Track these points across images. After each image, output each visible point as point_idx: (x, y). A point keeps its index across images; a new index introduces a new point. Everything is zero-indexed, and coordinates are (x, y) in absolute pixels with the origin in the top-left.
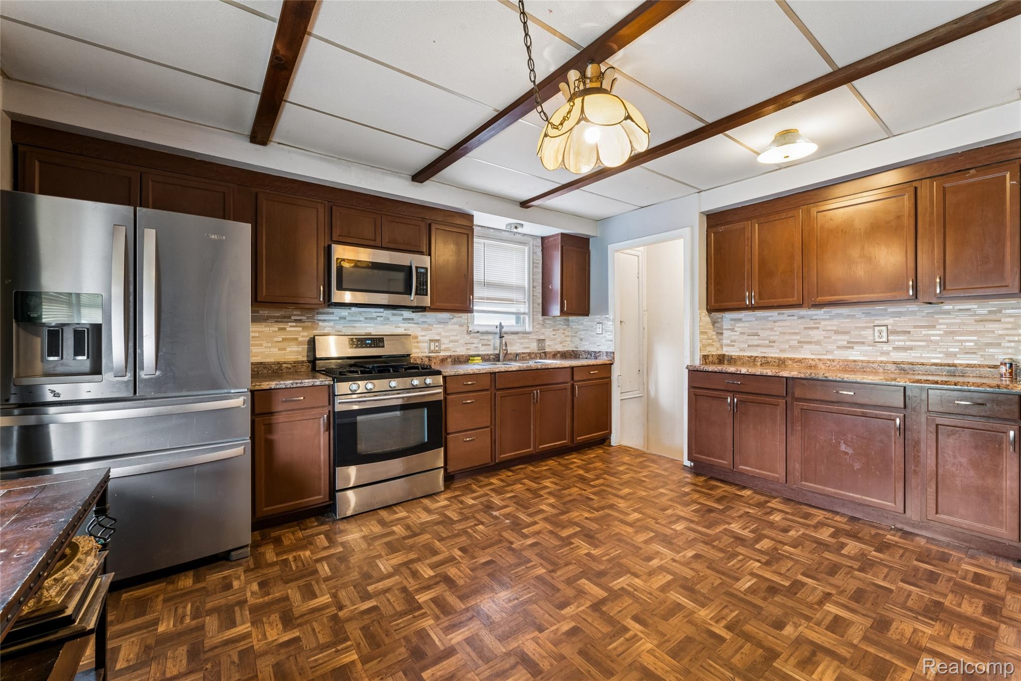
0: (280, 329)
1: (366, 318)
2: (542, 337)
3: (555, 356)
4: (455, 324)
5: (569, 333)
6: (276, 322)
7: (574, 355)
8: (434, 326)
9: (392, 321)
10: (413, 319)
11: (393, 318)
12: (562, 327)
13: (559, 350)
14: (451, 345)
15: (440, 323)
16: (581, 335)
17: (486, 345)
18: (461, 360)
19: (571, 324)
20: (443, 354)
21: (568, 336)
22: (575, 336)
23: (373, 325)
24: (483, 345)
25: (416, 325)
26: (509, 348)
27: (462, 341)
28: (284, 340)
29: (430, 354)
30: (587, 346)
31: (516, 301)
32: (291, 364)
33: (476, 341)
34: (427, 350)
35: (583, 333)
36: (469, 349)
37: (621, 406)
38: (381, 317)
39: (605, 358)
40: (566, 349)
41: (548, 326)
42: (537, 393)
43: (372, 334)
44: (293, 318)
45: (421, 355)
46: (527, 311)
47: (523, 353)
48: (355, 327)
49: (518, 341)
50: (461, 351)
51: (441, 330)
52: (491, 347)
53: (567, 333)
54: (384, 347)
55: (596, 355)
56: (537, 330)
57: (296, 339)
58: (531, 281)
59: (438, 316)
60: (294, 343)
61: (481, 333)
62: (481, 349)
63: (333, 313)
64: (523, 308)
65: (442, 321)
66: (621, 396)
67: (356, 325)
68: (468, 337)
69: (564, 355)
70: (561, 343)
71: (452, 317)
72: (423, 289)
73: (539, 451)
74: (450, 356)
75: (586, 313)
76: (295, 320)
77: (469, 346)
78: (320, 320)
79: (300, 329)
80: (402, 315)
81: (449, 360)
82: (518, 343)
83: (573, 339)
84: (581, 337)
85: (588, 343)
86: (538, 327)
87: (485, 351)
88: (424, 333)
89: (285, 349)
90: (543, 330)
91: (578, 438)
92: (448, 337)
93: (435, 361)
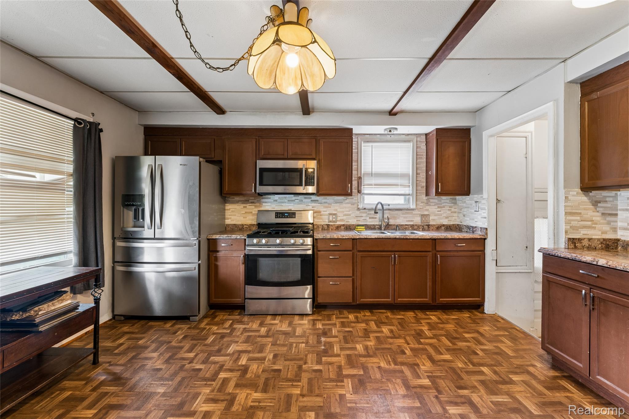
0: (244, 207)
1: (288, 201)
2: (426, 213)
3: (438, 228)
4: (348, 203)
5: (456, 210)
6: (242, 203)
7: (458, 228)
8: (332, 205)
9: (304, 202)
10: (318, 201)
11: (304, 200)
12: (447, 204)
13: (444, 224)
14: (345, 218)
15: (336, 203)
16: (465, 211)
17: (373, 218)
18: (351, 227)
19: (457, 202)
20: (338, 223)
21: (455, 212)
22: (461, 213)
23: (293, 204)
24: (370, 218)
25: (319, 204)
26: (390, 221)
27: (353, 215)
28: (246, 212)
29: (329, 223)
30: (468, 222)
31: (400, 186)
32: (248, 225)
33: (364, 215)
34: (327, 221)
35: (465, 210)
36: (359, 221)
37: (497, 278)
38: (298, 199)
39: (480, 233)
40: (452, 223)
41: (432, 204)
42: (395, 257)
43: (292, 210)
44: (250, 201)
45: (323, 223)
46: (411, 192)
47: (406, 225)
48: (282, 206)
49: (401, 215)
50: (352, 221)
51: (338, 207)
52: (377, 219)
53: (453, 210)
54: (295, 218)
55: (472, 229)
56: (421, 207)
57: (252, 212)
58: (415, 169)
59: (335, 199)
60: (251, 214)
61: (368, 210)
62: (369, 221)
63: (270, 198)
64: (408, 191)
65: (338, 201)
66: (497, 269)
67: (282, 205)
68: (358, 213)
69: (449, 228)
70: (446, 218)
71: (345, 198)
72: (312, 182)
73: (398, 302)
74: (344, 225)
75: (467, 192)
76: (251, 202)
77: (359, 219)
78: (263, 202)
79: (254, 207)
80: (311, 198)
81: (342, 228)
82: (402, 217)
83: (459, 215)
84: (465, 213)
85: (469, 219)
86: (422, 205)
87: (372, 222)
88: (325, 210)
89: (246, 218)
90: (428, 207)
91: (441, 299)
92: (343, 212)
93: (332, 227)
